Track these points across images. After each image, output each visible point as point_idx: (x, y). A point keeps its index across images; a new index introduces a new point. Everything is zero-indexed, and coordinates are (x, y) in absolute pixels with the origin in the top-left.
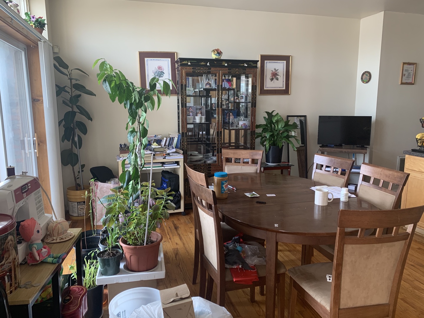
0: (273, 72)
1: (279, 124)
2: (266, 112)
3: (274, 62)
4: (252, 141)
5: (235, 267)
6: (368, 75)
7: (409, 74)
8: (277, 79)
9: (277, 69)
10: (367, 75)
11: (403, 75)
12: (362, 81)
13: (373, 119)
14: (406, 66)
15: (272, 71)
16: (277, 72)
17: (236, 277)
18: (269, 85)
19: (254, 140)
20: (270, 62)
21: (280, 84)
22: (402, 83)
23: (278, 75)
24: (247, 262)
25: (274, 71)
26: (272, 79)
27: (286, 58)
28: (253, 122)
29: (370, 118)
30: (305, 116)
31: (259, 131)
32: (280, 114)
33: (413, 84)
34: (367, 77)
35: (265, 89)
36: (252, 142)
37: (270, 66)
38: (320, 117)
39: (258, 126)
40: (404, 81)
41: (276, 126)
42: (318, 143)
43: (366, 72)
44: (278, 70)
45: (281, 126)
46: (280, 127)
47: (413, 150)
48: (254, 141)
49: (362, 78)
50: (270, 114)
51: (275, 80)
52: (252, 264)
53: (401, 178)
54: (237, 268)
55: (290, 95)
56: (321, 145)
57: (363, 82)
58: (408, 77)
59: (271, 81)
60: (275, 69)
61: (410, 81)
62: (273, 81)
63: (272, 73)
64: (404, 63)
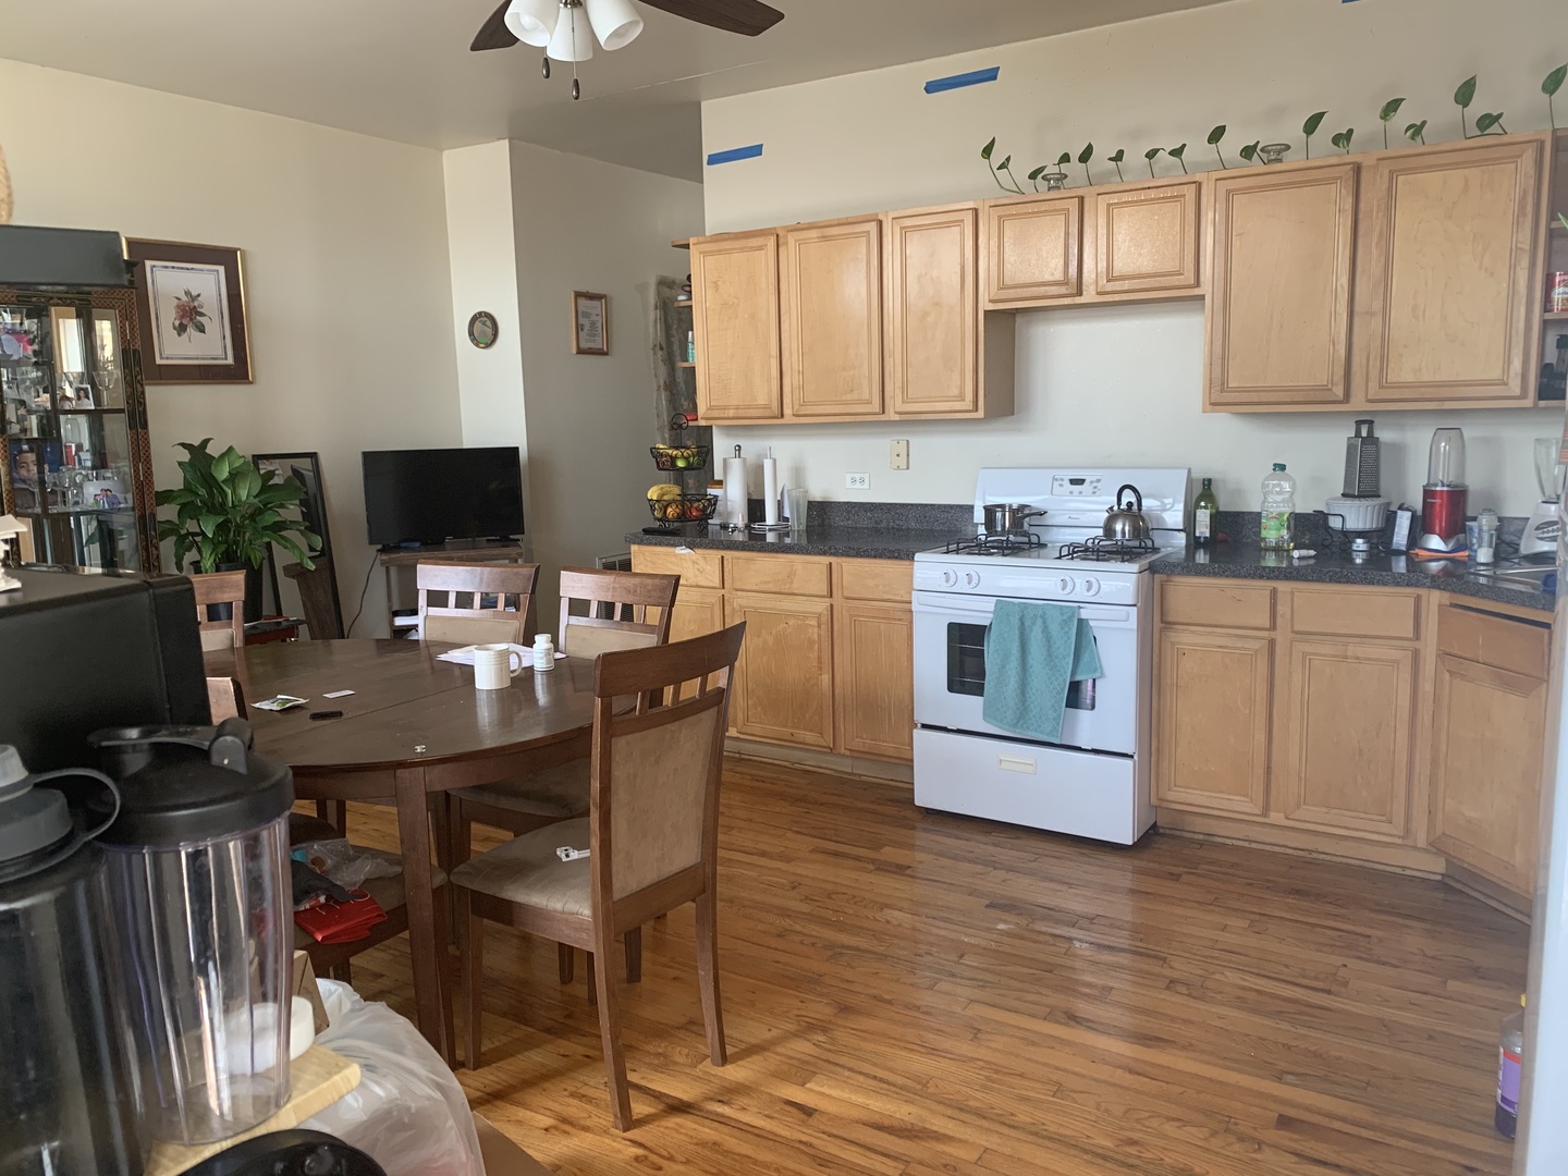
0: (180, 303)
1: (241, 485)
2: (183, 445)
3: (182, 268)
4: (147, 552)
5: (308, 906)
6: (489, 323)
7: (593, 324)
8: (201, 329)
9: (194, 293)
10: (484, 323)
11: (579, 328)
12: (472, 341)
13: (523, 454)
14: (582, 302)
15: (178, 299)
16: (196, 304)
17: (319, 930)
18: (172, 347)
19: (157, 548)
20: (167, 267)
21: (212, 345)
22: (580, 351)
23: (202, 315)
24: (338, 883)
25: (184, 298)
26: (181, 329)
27: (225, 257)
28: (142, 483)
29: (515, 450)
30: (313, 456)
31: (167, 513)
32: (239, 451)
33: (606, 354)
34: (484, 329)
35: (159, 361)
36: (148, 556)
37: (167, 282)
38: (366, 455)
39: (165, 497)
40: (584, 345)
41: (229, 492)
42: (372, 542)
43: (480, 313)
44: (199, 295)
45: (245, 492)
46: (243, 494)
47: (647, 531)
48: (155, 552)
49: (471, 333)
50: (198, 452)
51: (191, 330)
52: (354, 884)
53: (663, 590)
54: (312, 908)
55: (251, 383)
56: (380, 547)
57: (477, 345)
58: (592, 335)
59: (179, 335)
60: (187, 293)
61: (597, 345)
62: (185, 336)
63: (178, 306)
64: (578, 295)
